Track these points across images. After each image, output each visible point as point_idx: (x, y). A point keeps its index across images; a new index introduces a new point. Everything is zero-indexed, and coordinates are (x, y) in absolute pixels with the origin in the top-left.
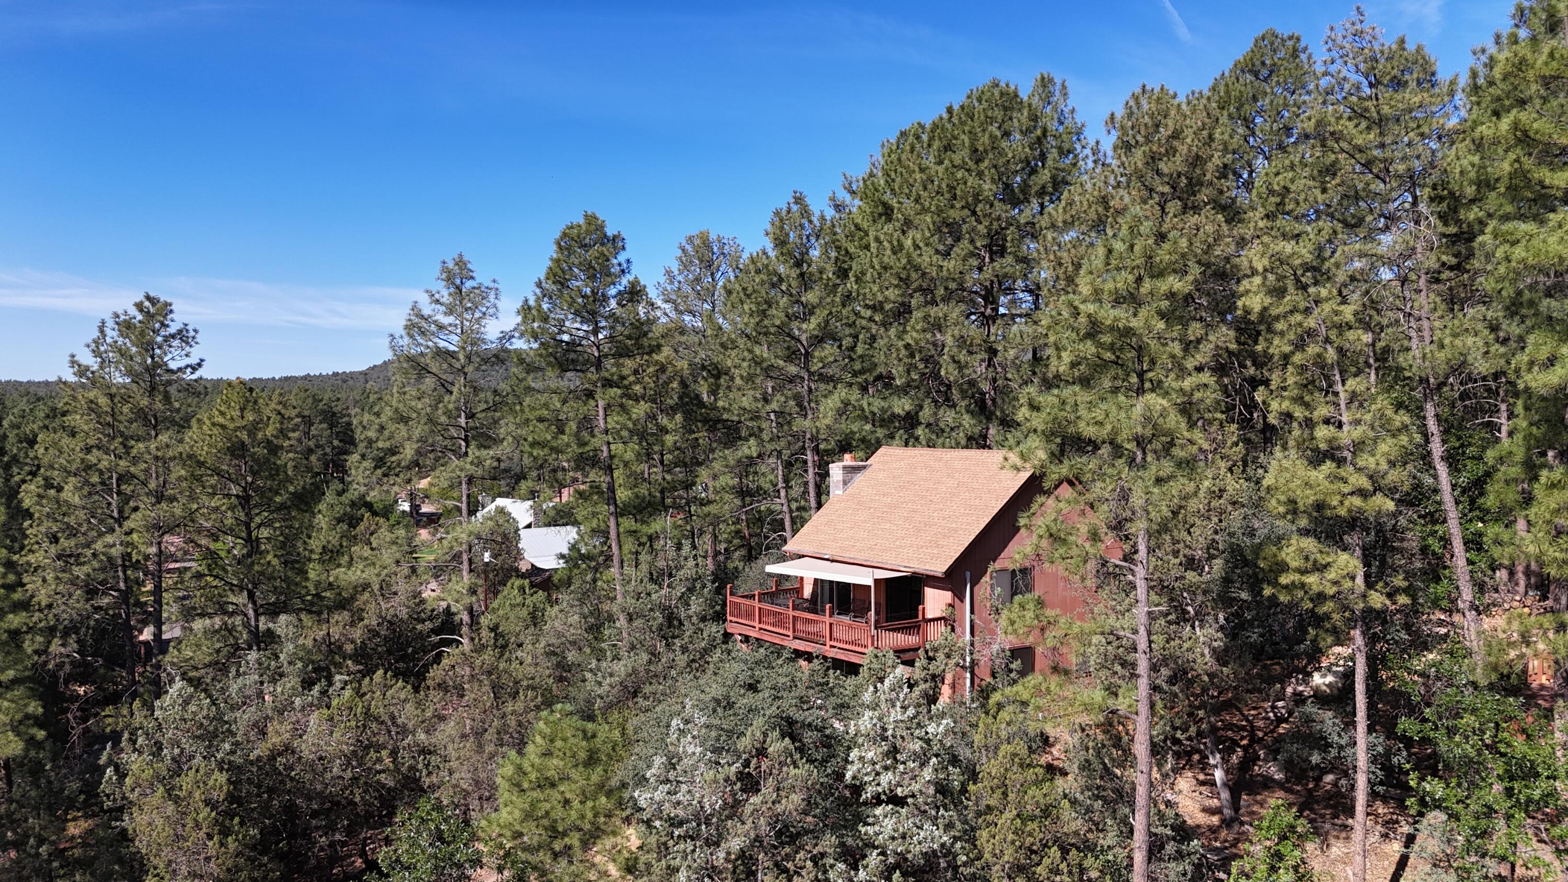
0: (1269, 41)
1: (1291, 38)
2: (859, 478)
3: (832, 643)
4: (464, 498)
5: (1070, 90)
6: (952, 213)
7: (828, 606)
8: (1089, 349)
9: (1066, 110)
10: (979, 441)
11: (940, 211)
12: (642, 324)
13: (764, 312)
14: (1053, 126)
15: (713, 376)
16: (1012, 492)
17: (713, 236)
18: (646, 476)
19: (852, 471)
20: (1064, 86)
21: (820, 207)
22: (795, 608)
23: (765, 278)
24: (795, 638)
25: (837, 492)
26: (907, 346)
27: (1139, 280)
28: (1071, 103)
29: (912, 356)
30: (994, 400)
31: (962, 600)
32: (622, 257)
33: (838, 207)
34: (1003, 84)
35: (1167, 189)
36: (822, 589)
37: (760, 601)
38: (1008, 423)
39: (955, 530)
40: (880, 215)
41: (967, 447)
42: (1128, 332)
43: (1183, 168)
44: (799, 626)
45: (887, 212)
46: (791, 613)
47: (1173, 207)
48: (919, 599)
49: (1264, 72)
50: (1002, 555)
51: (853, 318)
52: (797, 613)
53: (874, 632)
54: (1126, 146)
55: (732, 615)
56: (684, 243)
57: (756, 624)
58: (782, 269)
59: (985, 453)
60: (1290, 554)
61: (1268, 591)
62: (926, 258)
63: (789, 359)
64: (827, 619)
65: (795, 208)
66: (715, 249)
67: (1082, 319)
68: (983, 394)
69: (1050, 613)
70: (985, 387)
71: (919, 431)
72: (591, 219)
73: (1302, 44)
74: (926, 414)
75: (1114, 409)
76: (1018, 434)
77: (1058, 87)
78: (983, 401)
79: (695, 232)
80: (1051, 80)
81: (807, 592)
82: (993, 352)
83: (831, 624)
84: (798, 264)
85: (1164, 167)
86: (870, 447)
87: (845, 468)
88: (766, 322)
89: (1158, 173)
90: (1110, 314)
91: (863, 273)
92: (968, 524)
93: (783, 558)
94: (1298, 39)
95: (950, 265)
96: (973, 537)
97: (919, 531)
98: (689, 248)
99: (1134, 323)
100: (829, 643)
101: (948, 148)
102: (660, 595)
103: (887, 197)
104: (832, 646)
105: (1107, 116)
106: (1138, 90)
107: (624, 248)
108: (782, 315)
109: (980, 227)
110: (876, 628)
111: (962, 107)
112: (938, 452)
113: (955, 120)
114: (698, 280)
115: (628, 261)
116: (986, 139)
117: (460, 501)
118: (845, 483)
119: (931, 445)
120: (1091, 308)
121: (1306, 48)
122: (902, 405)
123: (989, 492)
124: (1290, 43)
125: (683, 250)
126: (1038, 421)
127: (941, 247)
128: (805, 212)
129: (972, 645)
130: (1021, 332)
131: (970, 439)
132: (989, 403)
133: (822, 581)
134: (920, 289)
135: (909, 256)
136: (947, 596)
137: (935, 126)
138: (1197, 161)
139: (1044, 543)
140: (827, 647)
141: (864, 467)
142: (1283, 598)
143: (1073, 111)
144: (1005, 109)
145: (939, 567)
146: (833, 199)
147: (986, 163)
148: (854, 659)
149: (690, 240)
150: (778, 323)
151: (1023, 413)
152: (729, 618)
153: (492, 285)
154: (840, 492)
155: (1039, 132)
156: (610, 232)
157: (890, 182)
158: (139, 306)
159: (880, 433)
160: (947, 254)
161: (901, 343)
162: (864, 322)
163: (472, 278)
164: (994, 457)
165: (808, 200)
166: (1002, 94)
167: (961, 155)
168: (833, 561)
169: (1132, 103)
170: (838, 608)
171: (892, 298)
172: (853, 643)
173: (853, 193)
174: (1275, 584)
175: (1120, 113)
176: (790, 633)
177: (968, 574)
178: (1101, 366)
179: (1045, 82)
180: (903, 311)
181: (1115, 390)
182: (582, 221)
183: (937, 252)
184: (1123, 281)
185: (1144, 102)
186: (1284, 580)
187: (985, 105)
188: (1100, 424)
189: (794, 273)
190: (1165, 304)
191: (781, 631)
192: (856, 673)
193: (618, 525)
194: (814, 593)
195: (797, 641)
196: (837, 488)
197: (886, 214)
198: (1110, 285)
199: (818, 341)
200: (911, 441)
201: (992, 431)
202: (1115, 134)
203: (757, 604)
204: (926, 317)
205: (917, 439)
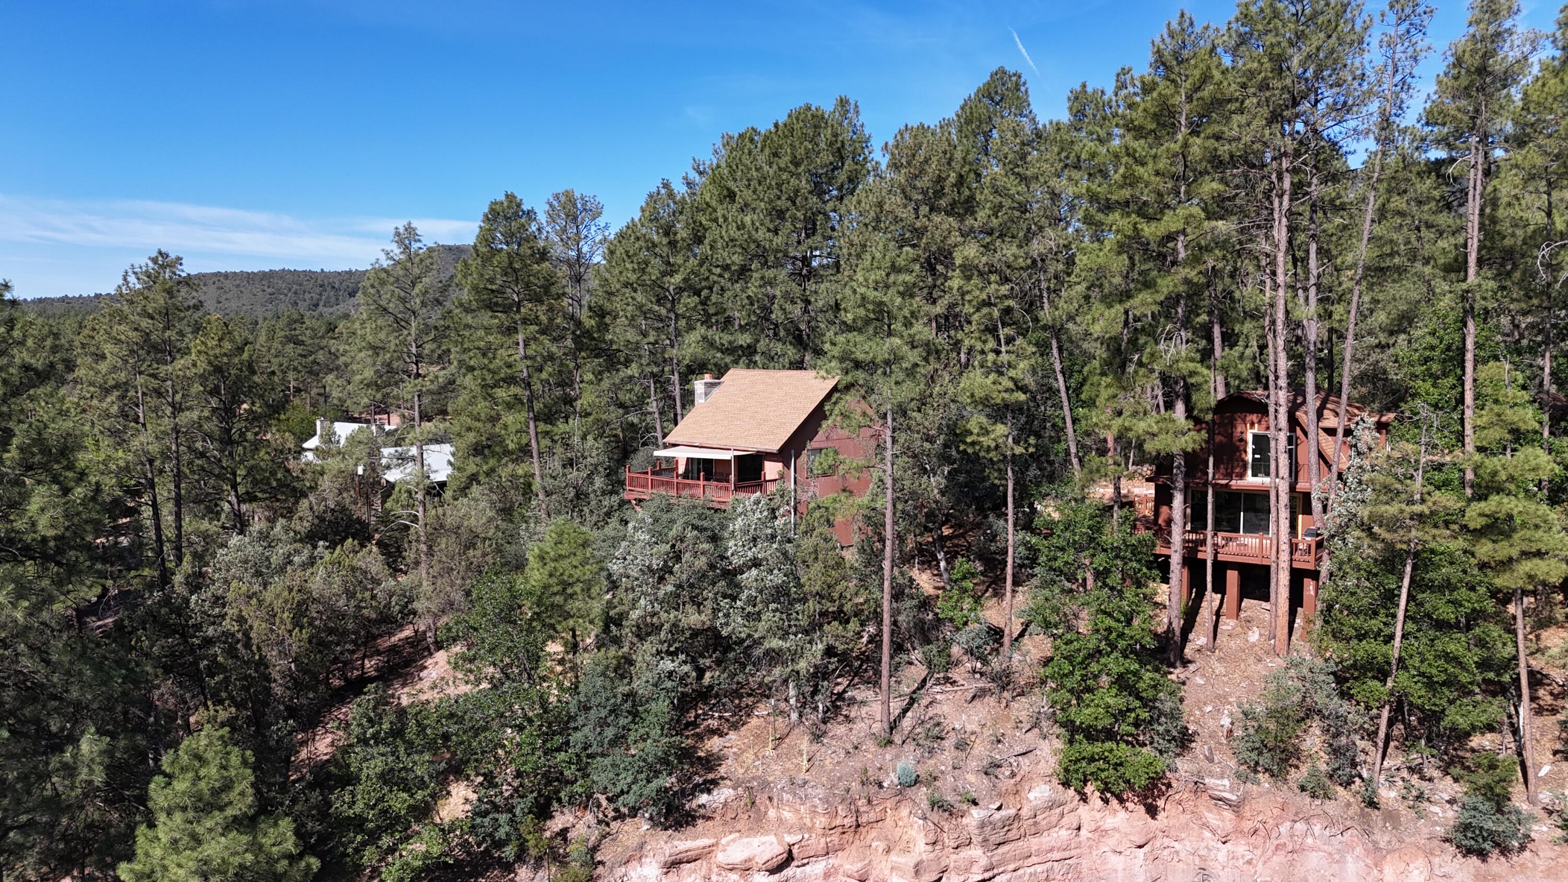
0: (1000, 75)
1: (1015, 75)
2: (716, 391)
4: (417, 408)
5: (861, 109)
6: (779, 203)
7: (698, 475)
8: (862, 312)
9: (858, 124)
10: (798, 365)
11: (771, 201)
13: (643, 269)
14: (847, 136)
15: (598, 316)
16: (820, 399)
17: (577, 195)
19: (710, 386)
20: (856, 106)
21: (680, 189)
23: (643, 244)
25: (700, 401)
26: (749, 297)
27: (888, 275)
28: (862, 119)
29: (752, 304)
30: (808, 336)
31: (789, 468)
33: (689, 184)
34: (813, 108)
35: (920, 197)
36: (692, 464)
37: (652, 475)
38: (819, 353)
39: (784, 423)
40: (725, 197)
41: (789, 369)
42: (882, 303)
43: (930, 184)
45: (731, 196)
46: (675, 481)
47: (924, 209)
48: (761, 468)
49: (998, 98)
50: (814, 439)
51: (707, 274)
52: (680, 480)
53: (733, 488)
54: (895, 166)
55: (630, 485)
57: (649, 491)
58: (655, 238)
59: (803, 372)
60: (973, 426)
61: (962, 448)
62: (761, 235)
63: (659, 302)
64: (702, 482)
65: (663, 191)
66: (579, 206)
67: (858, 296)
68: (801, 331)
69: (840, 457)
70: (803, 327)
71: (757, 358)
72: (510, 197)
73: (1023, 80)
74: (761, 346)
75: (874, 346)
76: (825, 360)
77: (852, 106)
78: (800, 336)
79: (560, 190)
80: (847, 101)
81: (681, 469)
82: (808, 302)
83: (704, 486)
84: (667, 234)
85: (919, 184)
86: (720, 371)
87: (704, 383)
88: (644, 277)
89: (915, 187)
90: (872, 294)
91: (714, 241)
92: (793, 418)
93: (666, 446)
94: (1020, 77)
95: (778, 240)
96: (795, 427)
97: (759, 424)
98: (555, 203)
99: (885, 299)
101: (775, 155)
102: (574, 475)
103: (731, 184)
105: (883, 144)
106: (903, 128)
108: (657, 272)
109: (799, 214)
110: (735, 485)
111: (785, 125)
112: (771, 373)
113: (780, 132)
114: (564, 230)
116: (802, 151)
118: (706, 395)
119: (765, 367)
120: (863, 290)
121: (1025, 83)
122: (744, 339)
123: (806, 398)
124: (1014, 79)
125: (551, 205)
126: (836, 351)
127: (771, 227)
128: (671, 195)
129: (795, 491)
130: (827, 289)
131: (791, 363)
132: (805, 337)
133: (691, 458)
134: (756, 256)
135: (749, 232)
136: (779, 466)
137: (766, 138)
138: (940, 180)
139: (839, 418)
141: (719, 383)
142: (970, 451)
143: (862, 126)
144: (815, 127)
145: (774, 447)
146: (685, 178)
147: (803, 167)
149: (557, 197)
150: (654, 278)
151: (827, 347)
152: (628, 488)
154: (703, 401)
155: (839, 145)
156: (525, 207)
157: (732, 172)
158: (154, 260)
159: (728, 359)
160: (776, 232)
161: (745, 295)
162: (716, 278)
163: (419, 241)
164: (811, 374)
165: (673, 186)
166: (813, 116)
167: (785, 160)
168: (701, 447)
169: (899, 137)
170: (706, 476)
171: (737, 262)
173: (701, 173)
174: (965, 443)
175: (891, 142)
177: (793, 451)
178: (868, 322)
179: (843, 103)
180: (743, 272)
181: (876, 333)
182: (503, 198)
183: (769, 230)
184: (880, 274)
185: (907, 136)
186: (969, 440)
187: (801, 124)
188: (867, 353)
189: (665, 241)
190: (901, 289)
193: (536, 427)
194: (687, 467)
196: (700, 397)
197: (729, 196)
198: (873, 277)
199: (680, 290)
200: (752, 365)
201: (807, 358)
202: (888, 157)
203: (649, 477)
204: (762, 278)
205: (755, 362)
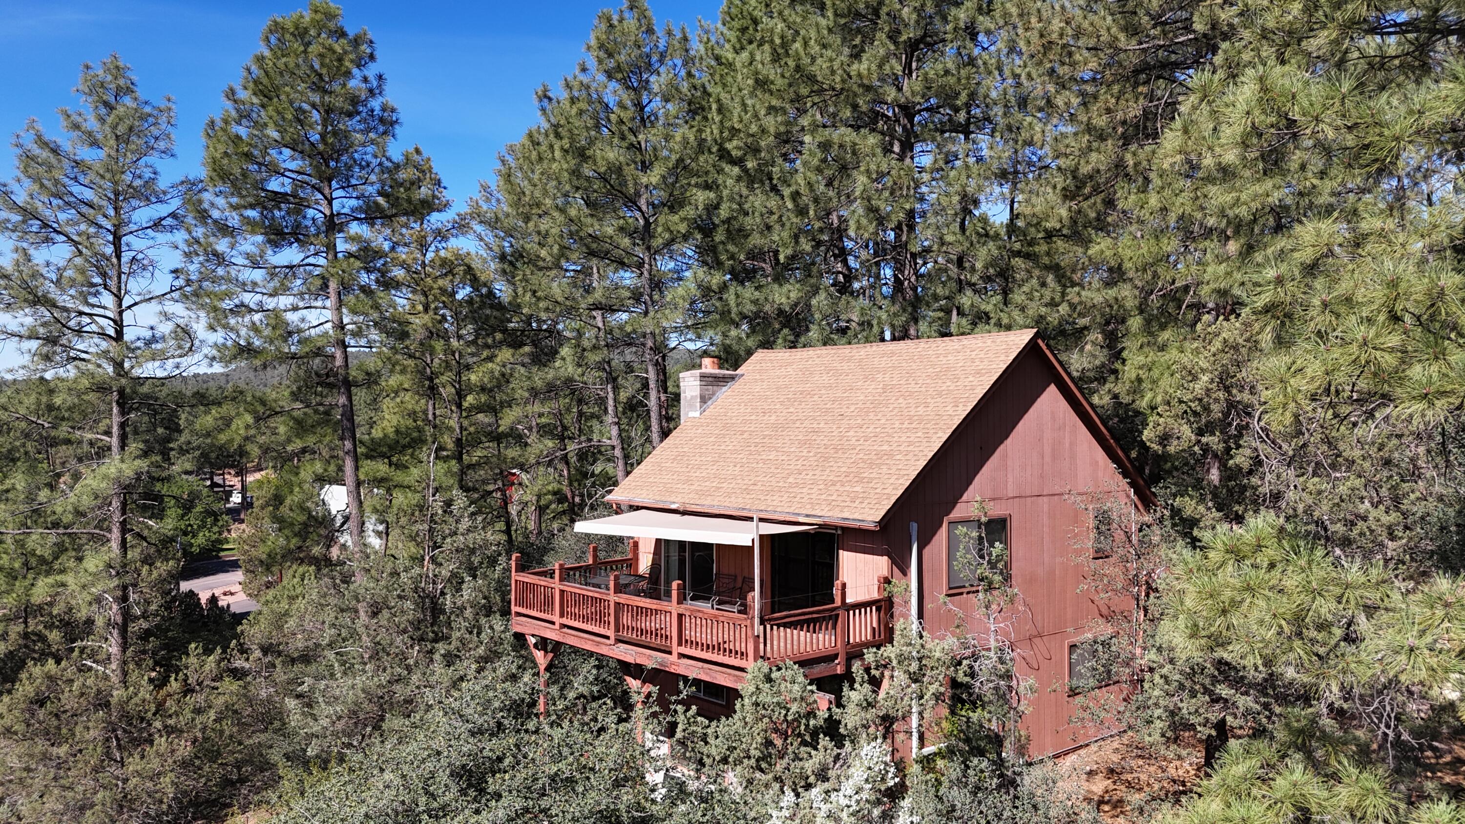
2: (725, 394)
3: (683, 650)
4: (115, 430)
7: (675, 585)
12: (397, 167)
13: (582, 152)
16: (980, 392)
18: (430, 417)
19: (713, 381)
22: (620, 589)
24: (619, 641)
25: (692, 414)
31: (905, 572)
32: (371, 71)
36: (667, 557)
37: (561, 579)
39: (890, 455)
44: (626, 619)
46: (613, 598)
48: (830, 570)
50: (965, 497)
52: (623, 598)
53: (758, 629)
55: (519, 603)
56: (504, 152)
57: (556, 618)
64: (673, 606)
81: (645, 564)
83: (680, 616)
87: (703, 377)
88: (586, 169)
92: (910, 444)
93: (609, 511)
95: (862, 67)
96: (922, 464)
97: (826, 459)
100: (676, 649)
104: (682, 656)
107: (372, 57)
110: (762, 622)
115: (380, 77)
117: (108, 433)
118: (704, 400)
123: (940, 394)
133: (667, 542)
136: (880, 564)
140: (674, 658)
141: (733, 378)
148: (723, 679)
152: (514, 609)
153: (163, 104)
154: (697, 414)
160: (855, 56)
168: (684, 513)
170: (692, 589)
172: (718, 648)
176: (611, 633)
177: (914, 526)
191: (596, 629)
192: (729, 711)
193: (357, 468)
194: (655, 566)
195: (622, 646)
196: (691, 407)
203: (558, 586)
